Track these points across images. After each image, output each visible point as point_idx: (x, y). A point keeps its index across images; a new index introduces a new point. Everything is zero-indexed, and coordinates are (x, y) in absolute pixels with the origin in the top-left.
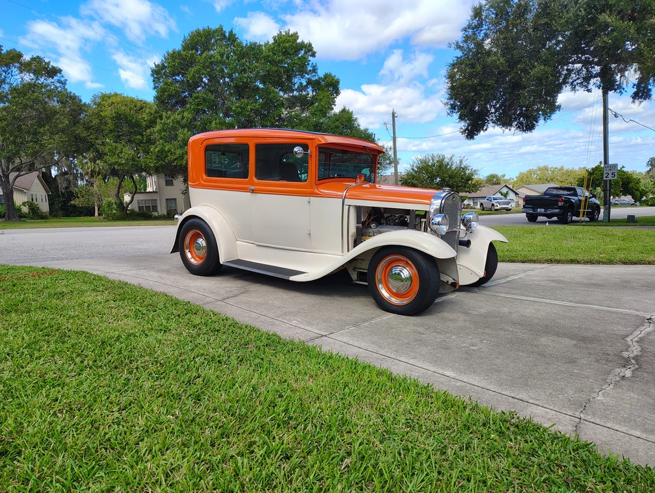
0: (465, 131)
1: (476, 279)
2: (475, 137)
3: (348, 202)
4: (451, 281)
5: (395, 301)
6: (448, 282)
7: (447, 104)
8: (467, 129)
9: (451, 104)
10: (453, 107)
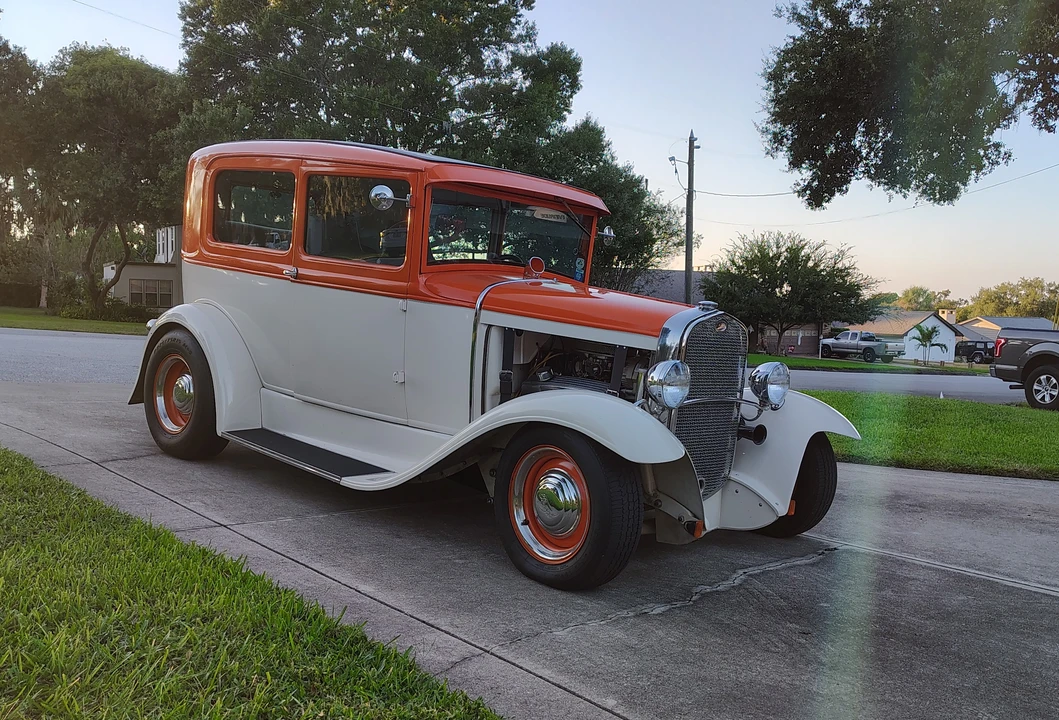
0: (804, 190)
1: (767, 520)
2: (824, 204)
3: (488, 317)
4: (688, 516)
5: (546, 553)
6: (680, 519)
7: (765, 131)
8: (808, 186)
9: (775, 134)
10: (778, 139)
